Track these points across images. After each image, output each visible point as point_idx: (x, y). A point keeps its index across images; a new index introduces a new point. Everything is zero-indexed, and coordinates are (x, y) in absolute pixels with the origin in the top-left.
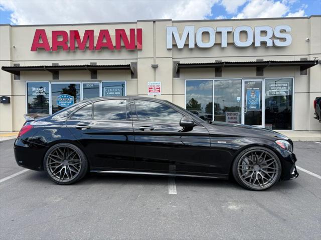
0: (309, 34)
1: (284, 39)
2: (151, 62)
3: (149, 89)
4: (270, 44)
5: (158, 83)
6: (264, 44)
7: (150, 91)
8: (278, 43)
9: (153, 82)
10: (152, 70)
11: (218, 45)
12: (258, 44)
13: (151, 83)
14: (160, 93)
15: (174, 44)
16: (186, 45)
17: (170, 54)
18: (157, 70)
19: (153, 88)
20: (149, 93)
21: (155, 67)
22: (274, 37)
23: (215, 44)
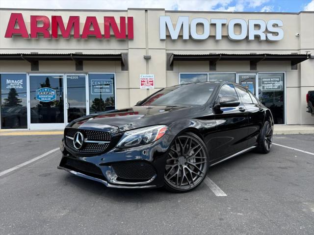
0: (299, 29)
1: (276, 34)
2: (143, 53)
3: (142, 82)
4: (263, 38)
5: (151, 76)
6: (257, 37)
7: (142, 85)
8: (271, 37)
9: (145, 75)
10: (144, 62)
11: (212, 37)
12: (251, 38)
13: (144, 76)
14: (153, 87)
15: (168, 34)
16: (180, 37)
17: (163, 45)
18: (150, 62)
19: (146, 81)
20: (141, 87)
21: (147, 59)
22: (267, 31)
23: (210, 37)
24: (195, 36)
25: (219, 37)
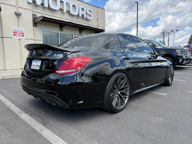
1: (90, 16)
2: (14, 10)
3: (14, 33)
4: (85, 17)
5: (21, 29)
6: (83, 16)
7: (14, 35)
8: (89, 17)
9: (17, 28)
10: (15, 17)
12: (80, 15)
13: (15, 28)
14: (24, 38)
17: (30, 7)
18: (20, 18)
19: (18, 32)
20: (14, 37)
21: (18, 15)
22: (87, 14)
23: (60, 9)
24: (52, 6)
25: (65, 11)
